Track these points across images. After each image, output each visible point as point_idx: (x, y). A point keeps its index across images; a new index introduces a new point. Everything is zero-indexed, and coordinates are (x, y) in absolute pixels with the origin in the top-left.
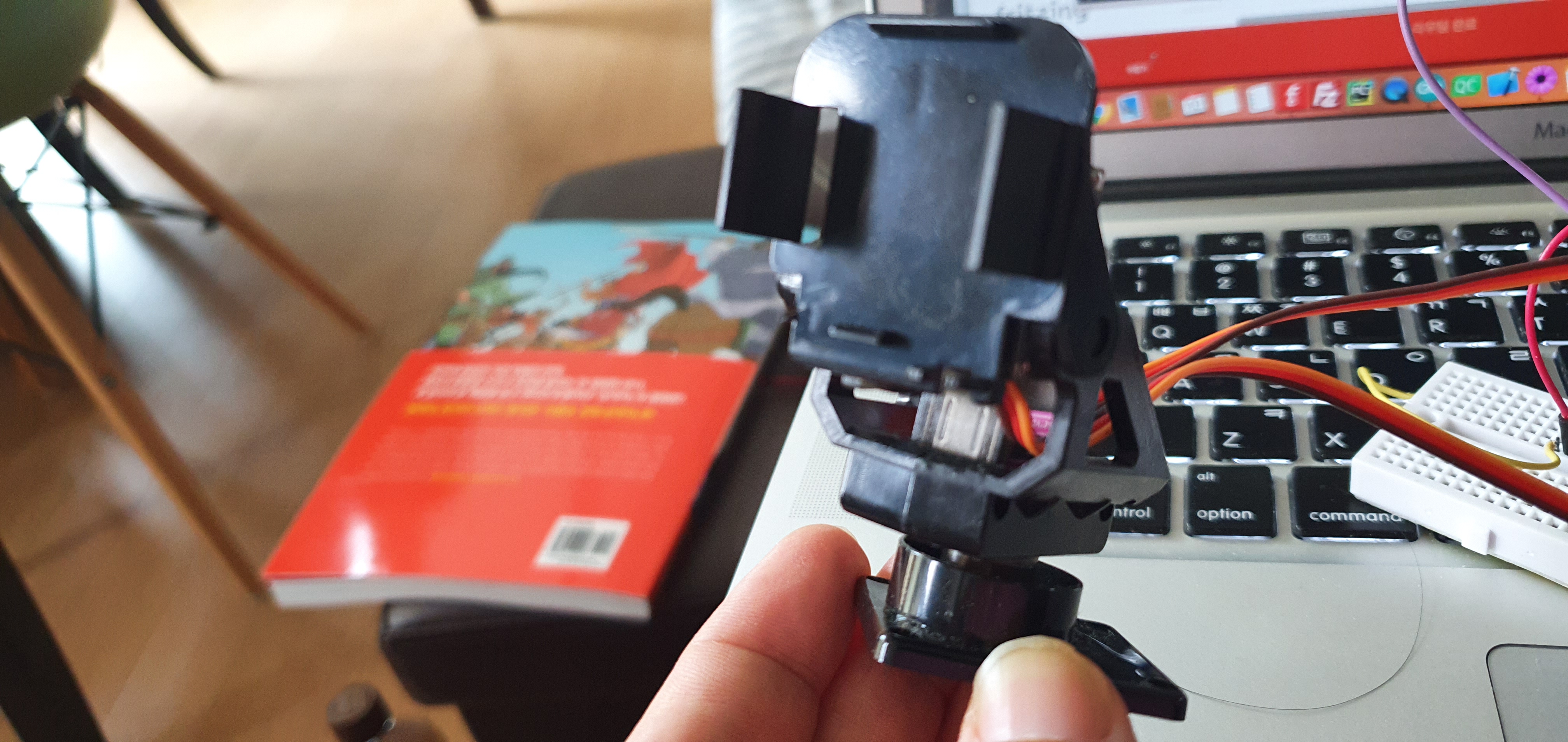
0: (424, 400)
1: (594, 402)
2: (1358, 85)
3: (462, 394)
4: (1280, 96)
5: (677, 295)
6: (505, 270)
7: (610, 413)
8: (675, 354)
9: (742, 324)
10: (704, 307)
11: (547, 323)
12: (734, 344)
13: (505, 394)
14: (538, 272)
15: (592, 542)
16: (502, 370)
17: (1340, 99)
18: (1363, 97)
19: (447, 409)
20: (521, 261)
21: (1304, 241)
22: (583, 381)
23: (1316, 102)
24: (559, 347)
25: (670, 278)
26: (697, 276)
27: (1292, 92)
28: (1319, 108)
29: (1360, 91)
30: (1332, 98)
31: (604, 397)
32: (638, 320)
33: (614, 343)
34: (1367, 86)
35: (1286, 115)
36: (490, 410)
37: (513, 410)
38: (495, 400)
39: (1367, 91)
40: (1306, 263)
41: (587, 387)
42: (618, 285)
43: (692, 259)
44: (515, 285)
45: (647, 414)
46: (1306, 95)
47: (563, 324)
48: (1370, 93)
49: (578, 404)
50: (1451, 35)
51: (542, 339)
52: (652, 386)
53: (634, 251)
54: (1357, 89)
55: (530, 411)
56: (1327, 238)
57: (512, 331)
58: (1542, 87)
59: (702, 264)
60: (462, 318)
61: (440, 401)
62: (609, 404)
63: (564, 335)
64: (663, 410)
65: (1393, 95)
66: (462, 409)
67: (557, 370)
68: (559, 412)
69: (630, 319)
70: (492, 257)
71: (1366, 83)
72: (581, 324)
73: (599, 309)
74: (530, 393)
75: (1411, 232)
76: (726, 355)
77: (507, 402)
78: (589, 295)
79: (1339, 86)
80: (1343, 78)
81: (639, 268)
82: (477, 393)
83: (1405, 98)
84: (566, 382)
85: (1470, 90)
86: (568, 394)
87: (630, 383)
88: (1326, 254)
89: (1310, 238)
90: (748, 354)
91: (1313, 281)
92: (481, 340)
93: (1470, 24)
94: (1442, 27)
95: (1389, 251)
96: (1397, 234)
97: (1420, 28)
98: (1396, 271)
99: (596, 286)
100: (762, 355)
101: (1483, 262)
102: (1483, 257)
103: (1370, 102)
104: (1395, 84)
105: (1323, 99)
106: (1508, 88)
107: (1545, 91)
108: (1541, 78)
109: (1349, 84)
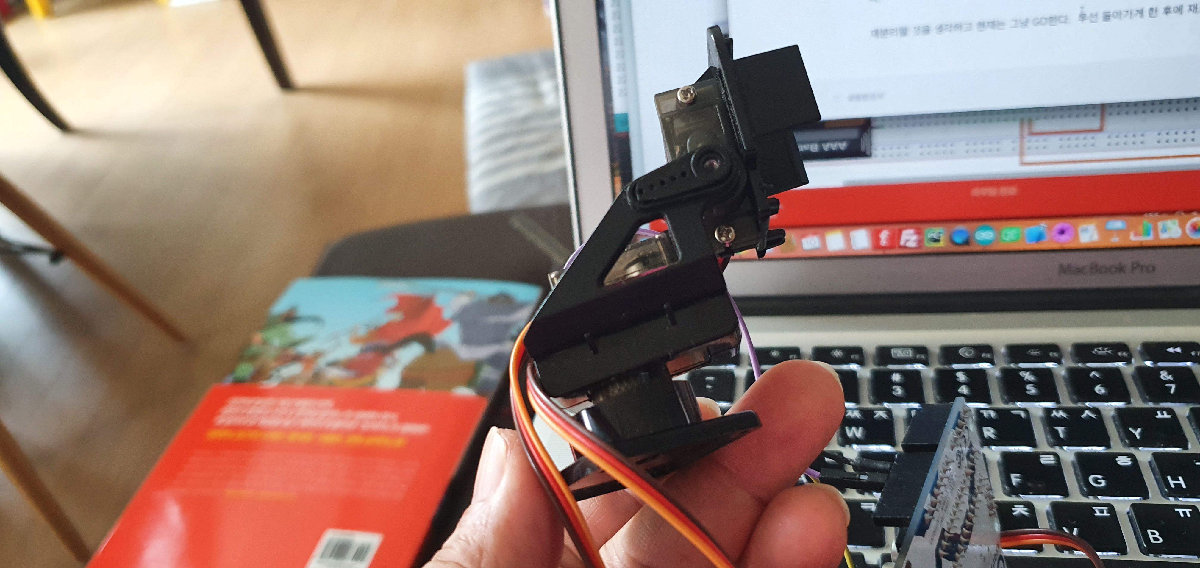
0: (221, 427)
1: (357, 431)
2: (933, 231)
3: (252, 423)
4: (876, 238)
5: (426, 340)
6: (290, 318)
7: (370, 441)
8: (423, 391)
9: (477, 366)
10: (447, 351)
11: (322, 362)
12: (470, 383)
13: (287, 423)
14: (316, 319)
15: (352, 552)
16: (285, 402)
17: (920, 242)
18: (937, 241)
19: (241, 435)
20: (303, 311)
21: (893, 355)
22: (349, 413)
23: (902, 243)
24: (332, 384)
25: (421, 326)
26: (443, 324)
27: (884, 236)
28: (905, 247)
29: (934, 236)
30: (915, 241)
31: (365, 427)
32: (395, 362)
33: (373, 382)
34: (940, 233)
35: (880, 252)
36: (274, 436)
37: (293, 437)
38: (278, 429)
39: (940, 237)
40: (894, 375)
41: (352, 419)
42: (381, 331)
43: (439, 310)
44: (298, 330)
45: (399, 443)
46: (895, 238)
47: (334, 364)
48: (941, 239)
49: (345, 433)
50: (999, 198)
51: (317, 376)
52: (404, 419)
53: (393, 302)
54: (932, 234)
55: (306, 438)
56: (910, 354)
57: (294, 370)
58: (1064, 238)
59: (447, 314)
60: (253, 358)
61: (235, 428)
62: (370, 434)
63: (334, 373)
64: (412, 439)
65: (959, 240)
66: (253, 435)
67: (328, 403)
68: (329, 439)
69: (388, 360)
70: (280, 307)
71: (939, 231)
72: (349, 365)
73: (363, 351)
74: (306, 423)
75: (971, 350)
76: (464, 392)
77: (288, 430)
78: (357, 340)
79: (919, 232)
80: (922, 226)
81: (397, 317)
82: (265, 422)
83: (967, 242)
84: (335, 413)
85: (1013, 238)
86: (338, 424)
87: (387, 416)
88: (909, 367)
89: (897, 353)
90: (481, 391)
91: (898, 391)
92: (269, 377)
93: (1012, 191)
94: (992, 192)
95: (955, 366)
96: (961, 352)
97: (976, 192)
98: (960, 384)
99: (362, 332)
100: (493, 391)
101: (1022, 378)
102: (1022, 374)
103: (942, 245)
104: (961, 232)
105: (907, 241)
106: (1039, 238)
107: (1065, 241)
108: (1062, 232)
109: (926, 231)
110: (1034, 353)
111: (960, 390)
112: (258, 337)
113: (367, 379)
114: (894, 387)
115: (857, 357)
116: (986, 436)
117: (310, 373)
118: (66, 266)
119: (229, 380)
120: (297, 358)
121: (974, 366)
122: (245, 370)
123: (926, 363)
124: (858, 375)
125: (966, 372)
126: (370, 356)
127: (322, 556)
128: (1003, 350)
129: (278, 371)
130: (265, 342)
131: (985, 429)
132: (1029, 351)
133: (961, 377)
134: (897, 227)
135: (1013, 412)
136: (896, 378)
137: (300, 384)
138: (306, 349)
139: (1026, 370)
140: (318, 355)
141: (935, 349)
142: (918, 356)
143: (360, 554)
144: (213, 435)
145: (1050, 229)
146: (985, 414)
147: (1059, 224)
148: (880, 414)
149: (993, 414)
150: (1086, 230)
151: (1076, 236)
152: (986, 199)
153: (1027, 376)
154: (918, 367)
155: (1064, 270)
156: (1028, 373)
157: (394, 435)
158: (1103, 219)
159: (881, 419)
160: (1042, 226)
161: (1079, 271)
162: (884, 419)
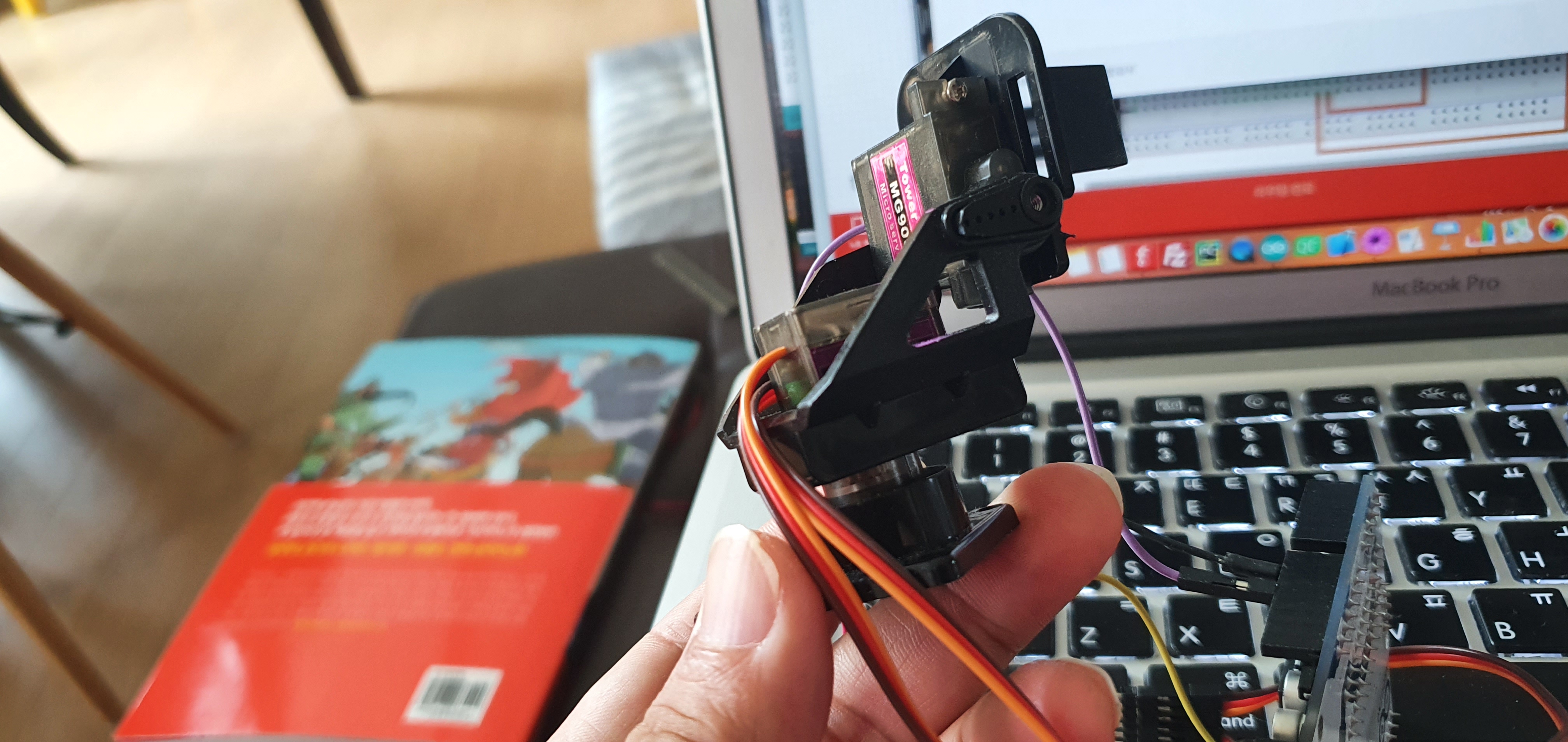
0: (287, 540)
1: (463, 538)
2: (1206, 245)
3: (327, 532)
4: (1131, 257)
5: (549, 416)
6: (370, 394)
7: (481, 550)
8: (547, 482)
9: (617, 447)
10: (578, 430)
11: (414, 451)
12: (609, 469)
13: (372, 531)
14: (404, 395)
15: (463, 695)
16: (367, 504)
17: (1189, 260)
18: (1211, 257)
19: (311, 549)
20: (387, 385)
21: (1158, 409)
22: (453, 515)
23: (1166, 262)
24: (428, 478)
25: (542, 398)
26: (571, 395)
27: (1142, 254)
28: (1169, 268)
29: (1208, 251)
30: (1182, 259)
31: (475, 531)
32: (509, 446)
33: (483, 472)
34: (1215, 247)
35: (1137, 275)
36: (354, 549)
37: (379, 549)
38: (360, 539)
39: (1215, 252)
40: (1160, 434)
41: (457, 522)
42: (488, 408)
43: (565, 378)
44: (380, 410)
45: (519, 551)
46: (1157, 255)
47: (430, 452)
48: (1217, 255)
49: (447, 541)
50: (1290, 199)
51: (408, 469)
52: (524, 519)
53: (504, 370)
54: (1205, 249)
55: (397, 549)
56: (1180, 406)
57: (378, 461)
58: (1378, 248)
59: (576, 382)
60: (323, 448)
61: (303, 540)
62: (479, 540)
63: (431, 464)
64: (536, 546)
65: (1240, 255)
66: (327, 549)
67: (425, 502)
68: (428, 550)
69: (501, 444)
70: (357, 381)
71: (1213, 245)
72: (450, 452)
73: (468, 434)
74: (396, 529)
75: (1260, 399)
76: (601, 482)
77: (373, 540)
78: (459, 420)
79: (1188, 247)
80: (1190, 239)
81: (510, 388)
82: (343, 531)
83: (1251, 258)
84: (434, 515)
85: (1310, 250)
86: (438, 530)
87: (502, 516)
88: (1179, 423)
89: (1163, 406)
90: (624, 480)
91: (1166, 455)
92: (345, 473)
93: (1308, 188)
94: (1281, 190)
95: (1240, 420)
96: (1247, 401)
97: (1260, 192)
98: (1247, 443)
99: (465, 409)
100: (639, 480)
101: (1328, 433)
102: (1327, 427)
103: (1218, 263)
104: (1241, 245)
105: (1172, 259)
106: (1346, 249)
107: (1380, 252)
108: (1375, 240)
109: (1196, 245)
110: (1344, 399)
111: (1246, 451)
112: (329, 421)
113: (472, 471)
114: (1160, 451)
115: (1111, 413)
116: (1281, 509)
117: (399, 466)
118: (77, 339)
119: (293, 479)
120: (381, 446)
121: (1265, 419)
122: (313, 464)
123: (1201, 417)
124: (1113, 436)
125: (1254, 427)
126: (477, 440)
127: (425, 701)
128: (1302, 397)
129: (358, 463)
130: (338, 428)
131: (1280, 500)
132: (1337, 397)
133: (1248, 434)
134: (1158, 242)
135: (1316, 476)
136: (1163, 438)
137: (386, 480)
138: (393, 434)
139: (1333, 421)
140: (408, 441)
141: (1213, 400)
142: (1190, 409)
143: (474, 697)
144: (276, 550)
145: (1359, 236)
146: (1281, 480)
147: (1372, 230)
148: (1143, 486)
149: (1290, 480)
150: (1406, 237)
151: (1394, 245)
152: (1274, 200)
153: (1335, 430)
154: (1192, 422)
155: (1380, 289)
156: (1335, 425)
157: (512, 541)
158: (1428, 222)
159: (1145, 493)
160: (1349, 233)
161: (1399, 290)
162: (1147, 492)
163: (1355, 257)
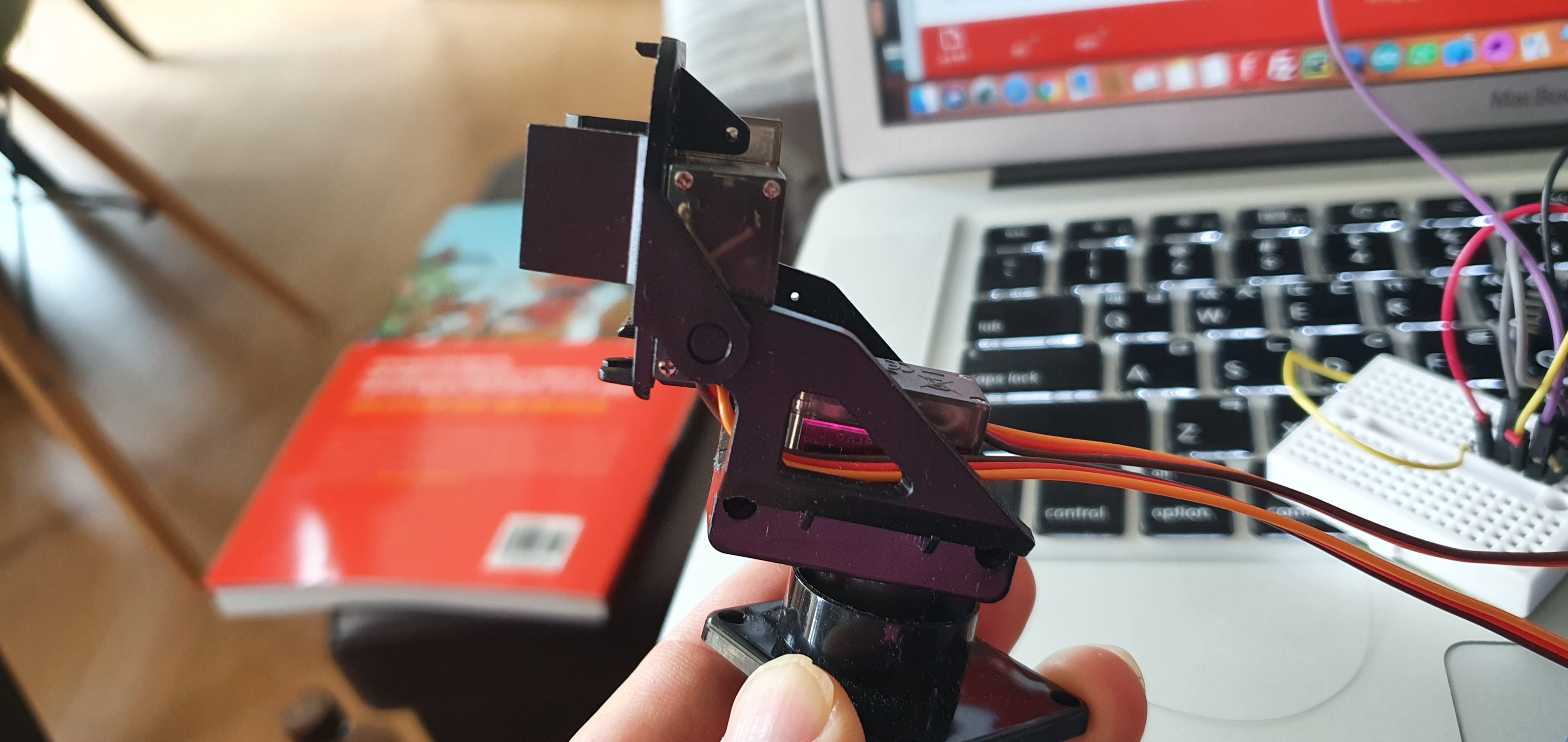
0: (367, 397)
1: (544, 394)
2: (1312, 57)
3: (407, 390)
4: (1235, 68)
6: (448, 257)
7: (562, 406)
11: (494, 312)
13: (452, 388)
14: (482, 260)
15: (544, 542)
16: (448, 363)
17: (1297, 72)
18: (1317, 69)
19: (392, 407)
20: (465, 249)
21: (1261, 220)
22: (533, 371)
23: (1270, 75)
24: (507, 338)
27: (1247, 65)
28: (1273, 81)
29: (1314, 62)
30: (1289, 71)
31: (556, 389)
32: (588, 306)
33: (561, 333)
34: (1321, 57)
35: (1241, 89)
36: (438, 406)
37: (460, 406)
38: (441, 395)
39: (1321, 63)
40: (1263, 243)
41: (538, 378)
44: (459, 273)
45: (599, 407)
46: (1261, 67)
47: (510, 313)
48: (1323, 66)
49: (528, 397)
51: (489, 330)
54: (1312, 60)
55: (478, 406)
56: (1283, 217)
57: (457, 322)
58: (1499, 55)
61: (383, 398)
62: (560, 396)
63: (511, 326)
64: (616, 401)
66: (408, 406)
67: (505, 361)
68: (509, 406)
69: (579, 304)
70: (435, 244)
71: (1319, 55)
72: (529, 313)
73: (548, 297)
74: (477, 387)
75: (1367, 208)
77: (453, 397)
78: (537, 282)
79: (1295, 58)
80: (1298, 49)
82: (423, 388)
83: (1361, 68)
84: (514, 372)
85: (1424, 60)
86: (518, 387)
87: (580, 373)
88: (1282, 233)
89: (1267, 216)
91: (1268, 263)
92: (424, 329)
96: (1354, 212)
98: (1353, 251)
101: (1439, 240)
103: (1325, 75)
104: (1352, 54)
105: (1277, 71)
106: (1463, 55)
107: (1501, 58)
108: (1497, 46)
109: (1304, 56)
110: (1457, 208)
111: (1353, 258)
112: (409, 284)
113: (550, 332)
114: (1262, 259)
115: (1210, 225)
116: (1389, 313)
117: (479, 327)
119: (374, 339)
120: (461, 308)
121: (1372, 228)
122: (394, 325)
124: (1212, 248)
125: (1362, 235)
126: (555, 302)
127: (507, 547)
128: (1414, 204)
129: (437, 323)
130: (418, 290)
131: (1389, 304)
132: (1452, 205)
133: (1355, 242)
134: (1262, 52)
135: (1428, 282)
137: (467, 339)
138: (473, 296)
139: (1446, 230)
140: (487, 303)
141: (1318, 209)
142: (1295, 218)
143: (554, 544)
144: (357, 408)
145: (1479, 41)
146: (1390, 284)
147: (1492, 35)
148: (1245, 292)
149: (1400, 284)
150: (1531, 42)
151: (1517, 51)
153: (1448, 237)
154: (1296, 232)
155: (1499, 100)
156: (1451, 232)
157: (590, 397)
158: (1554, 26)
160: (1467, 39)
161: (1520, 100)
162: (1249, 299)
163: (1474, 64)
